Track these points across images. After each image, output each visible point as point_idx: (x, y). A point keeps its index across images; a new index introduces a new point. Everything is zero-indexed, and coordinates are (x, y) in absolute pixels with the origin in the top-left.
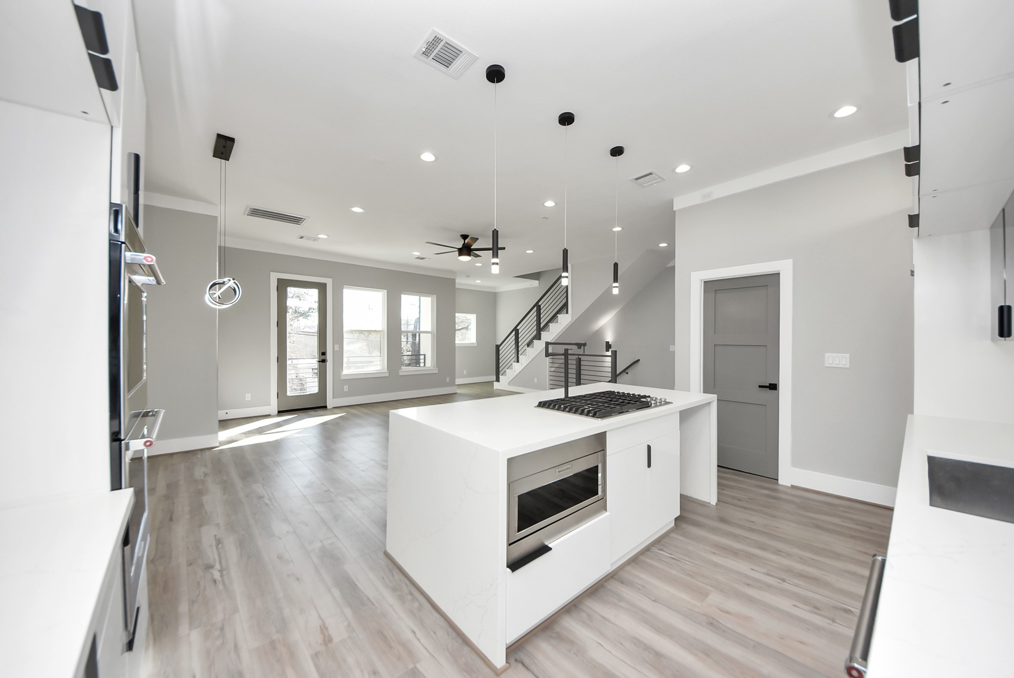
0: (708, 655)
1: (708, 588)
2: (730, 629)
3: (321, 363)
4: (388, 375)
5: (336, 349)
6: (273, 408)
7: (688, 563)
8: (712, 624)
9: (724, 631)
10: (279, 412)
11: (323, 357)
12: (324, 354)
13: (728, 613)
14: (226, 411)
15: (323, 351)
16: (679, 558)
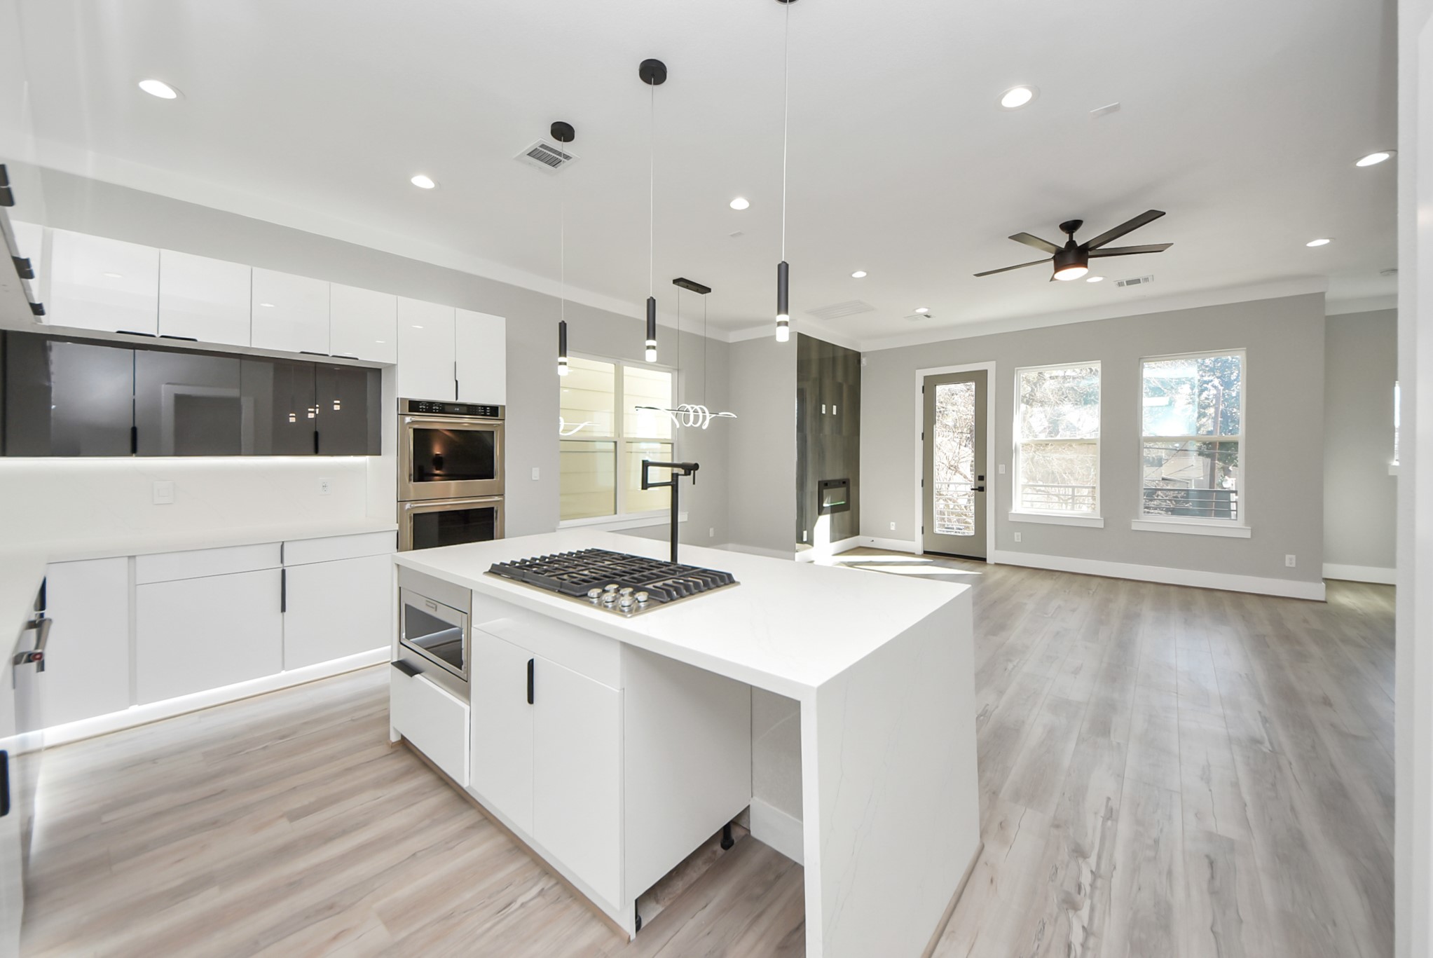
0: (291, 884)
1: (403, 934)
2: (305, 927)
3: (977, 491)
4: (1102, 526)
5: (1000, 472)
6: (917, 545)
7: (488, 925)
8: (331, 907)
9: (307, 917)
10: (926, 553)
11: (981, 483)
12: (981, 478)
13: (335, 938)
14: (872, 538)
15: (981, 474)
16: (507, 916)
